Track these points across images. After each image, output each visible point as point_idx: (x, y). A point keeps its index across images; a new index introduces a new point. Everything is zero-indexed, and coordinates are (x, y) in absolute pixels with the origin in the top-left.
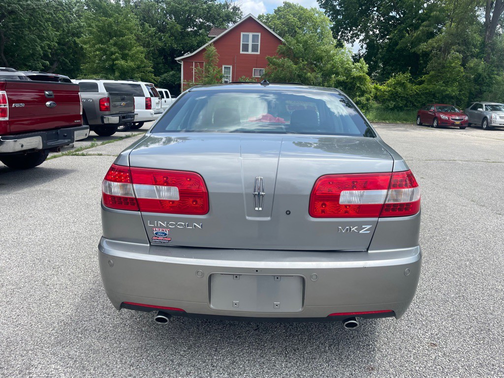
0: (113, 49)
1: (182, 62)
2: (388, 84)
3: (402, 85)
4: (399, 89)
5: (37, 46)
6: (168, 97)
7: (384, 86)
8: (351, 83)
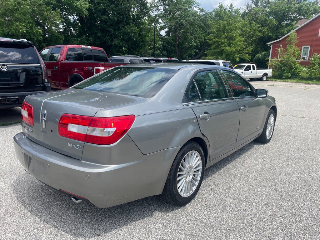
0: (223, 41)
1: (272, 45)
5: (193, 42)
6: (254, 69)
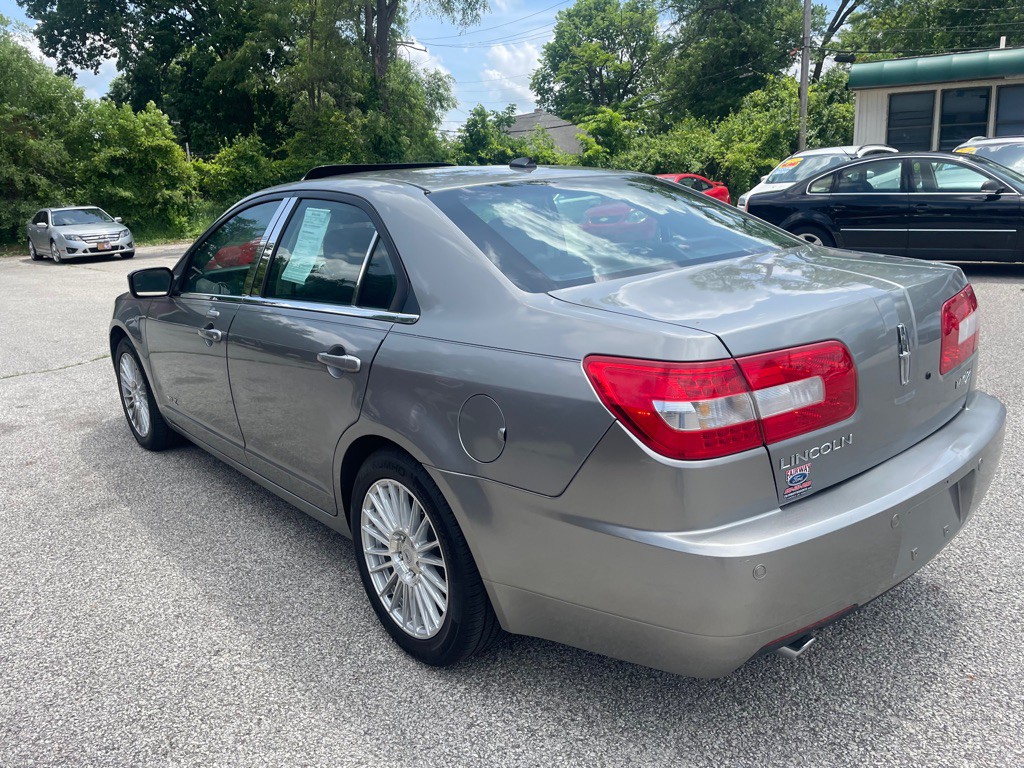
2: (220, 159)
3: (251, 160)
4: (248, 170)
7: (215, 163)
8: (141, 161)
